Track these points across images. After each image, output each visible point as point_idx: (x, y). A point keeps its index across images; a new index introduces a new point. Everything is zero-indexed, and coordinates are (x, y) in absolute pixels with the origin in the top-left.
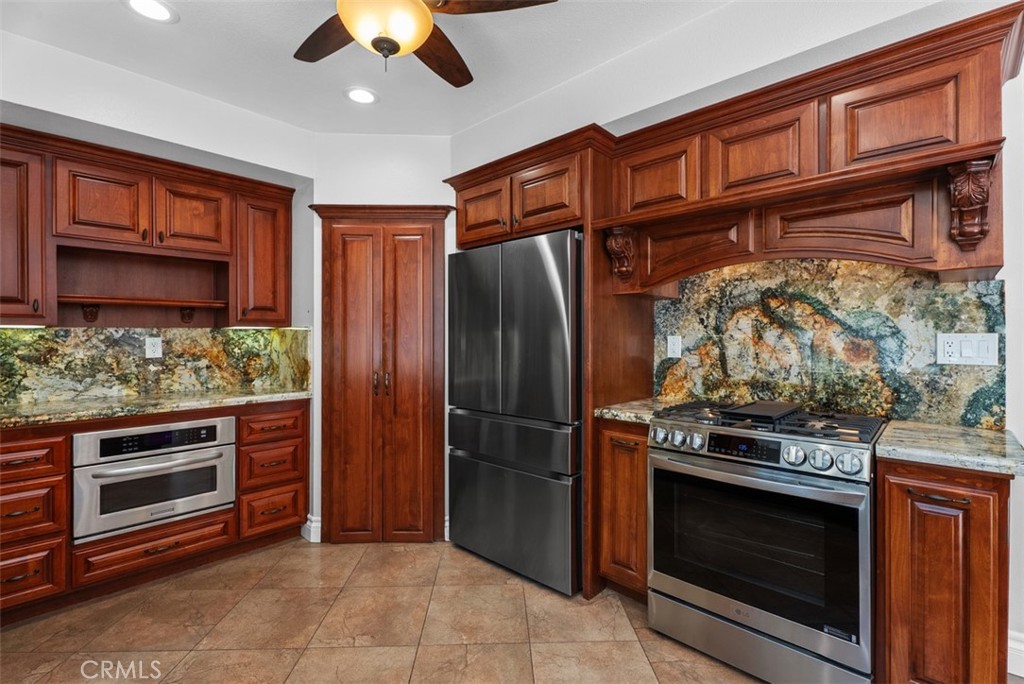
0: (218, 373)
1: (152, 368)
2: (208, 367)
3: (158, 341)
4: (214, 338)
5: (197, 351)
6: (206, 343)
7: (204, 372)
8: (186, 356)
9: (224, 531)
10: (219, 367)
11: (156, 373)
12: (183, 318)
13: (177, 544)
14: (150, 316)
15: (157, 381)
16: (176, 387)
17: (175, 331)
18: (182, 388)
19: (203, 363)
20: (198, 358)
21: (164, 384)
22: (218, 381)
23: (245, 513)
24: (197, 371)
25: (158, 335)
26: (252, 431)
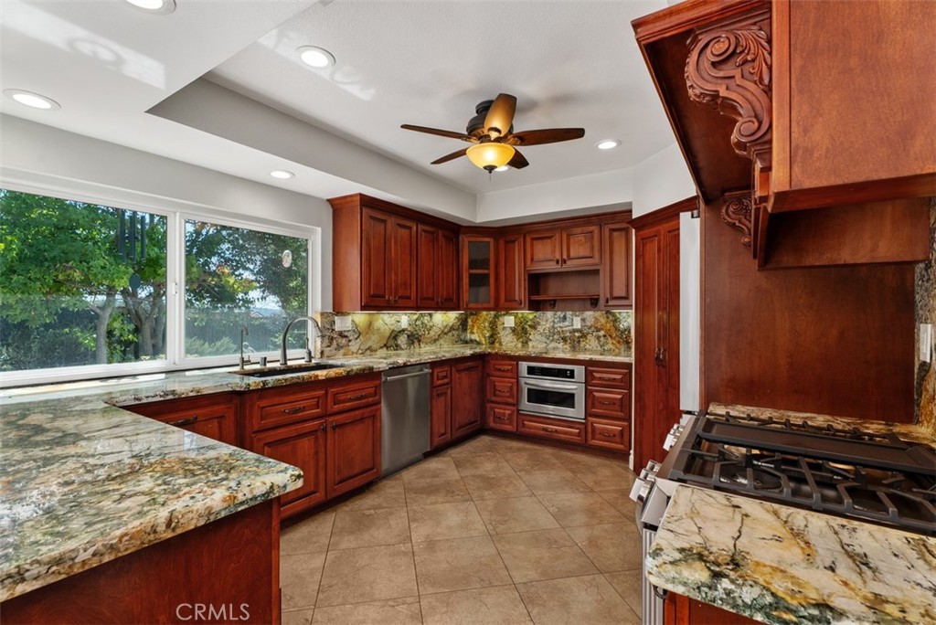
0: (610, 340)
1: (577, 334)
2: (605, 336)
3: (579, 319)
4: (608, 318)
5: (598, 325)
6: (603, 321)
7: (602, 339)
8: (593, 329)
9: (579, 435)
10: (611, 336)
11: (579, 337)
12: (592, 304)
13: (556, 431)
14: (577, 305)
15: (579, 342)
16: (587, 347)
17: (587, 313)
18: (590, 348)
19: (602, 333)
20: (598, 330)
21: (582, 344)
22: (609, 346)
23: (590, 430)
24: (598, 338)
25: (579, 316)
26: (594, 378)
